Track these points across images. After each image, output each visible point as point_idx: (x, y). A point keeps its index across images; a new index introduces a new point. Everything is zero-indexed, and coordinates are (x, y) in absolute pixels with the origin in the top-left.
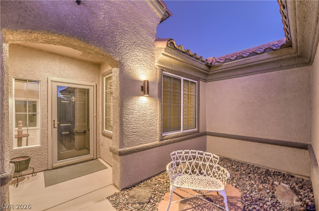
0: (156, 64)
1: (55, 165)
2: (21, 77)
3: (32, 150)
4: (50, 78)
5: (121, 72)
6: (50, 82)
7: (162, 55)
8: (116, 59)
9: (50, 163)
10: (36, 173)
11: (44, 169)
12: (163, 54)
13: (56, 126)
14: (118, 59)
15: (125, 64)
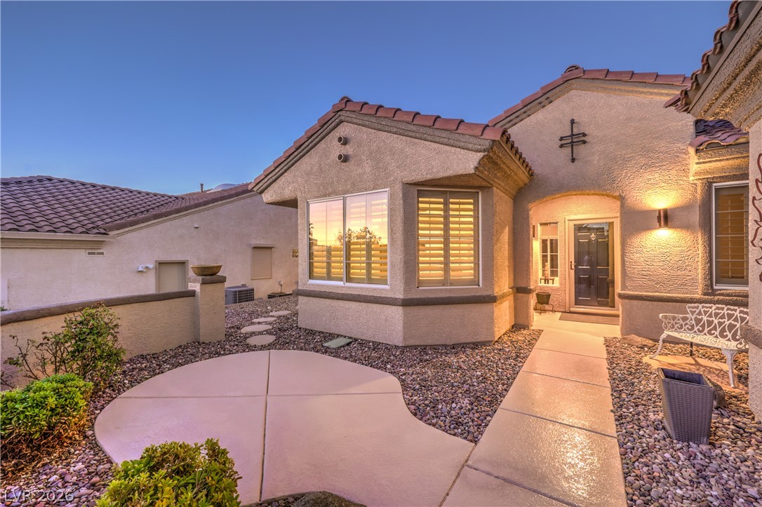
0: (691, 178)
1: (572, 309)
2: (544, 221)
3: (552, 288)
4: (567, 218)
5: (622, 206)
6: (567, 222)
7: (696, 166)
8: (615, 194)
9: (567, 305)
10: (555, 311)
11: (562, 310)
12: (697, 163)
13: (573, 267)
14: (617, 194)
15: (627, 197)
